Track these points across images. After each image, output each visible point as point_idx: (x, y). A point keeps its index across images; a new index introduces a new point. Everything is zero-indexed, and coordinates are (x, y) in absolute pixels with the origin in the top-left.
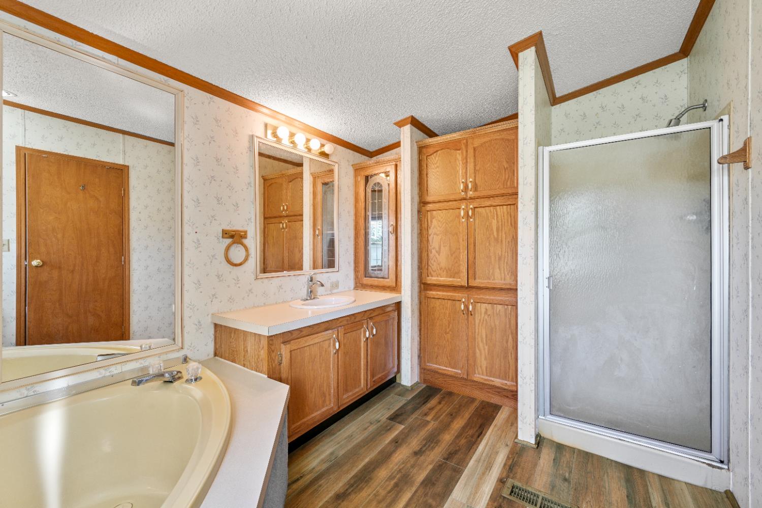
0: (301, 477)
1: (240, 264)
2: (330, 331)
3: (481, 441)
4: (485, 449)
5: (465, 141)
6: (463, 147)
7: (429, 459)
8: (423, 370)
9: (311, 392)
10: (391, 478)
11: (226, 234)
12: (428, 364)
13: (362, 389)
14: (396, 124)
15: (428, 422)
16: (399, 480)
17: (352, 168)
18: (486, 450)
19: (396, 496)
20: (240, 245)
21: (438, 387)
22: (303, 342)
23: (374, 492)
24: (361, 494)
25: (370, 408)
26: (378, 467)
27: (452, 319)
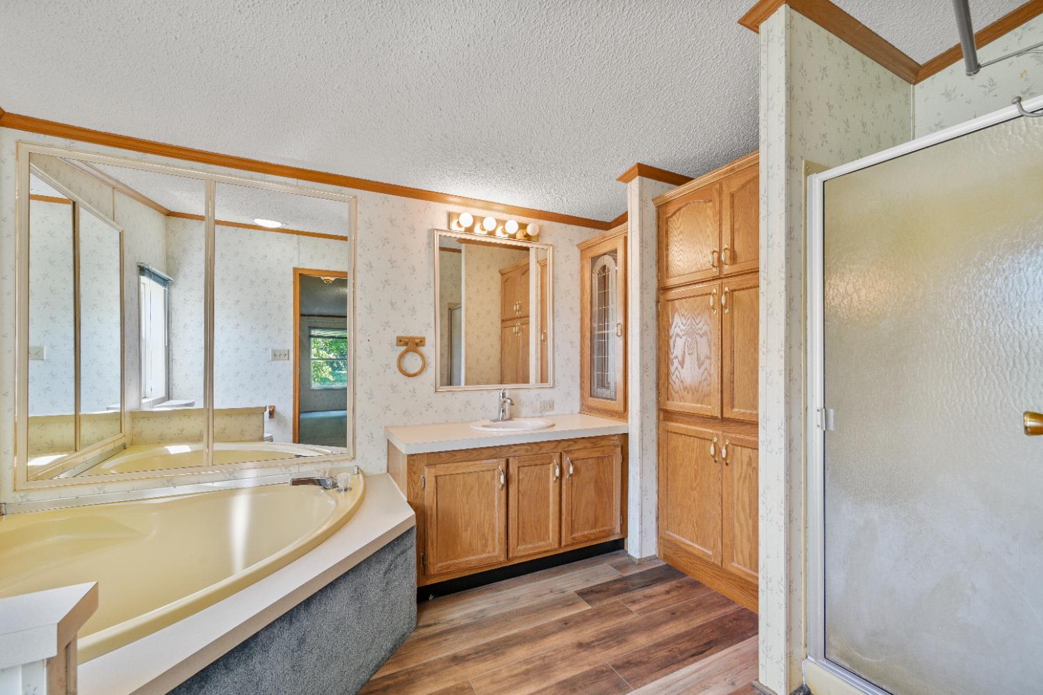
0: (435, 624)
1: (415, 375)
2: (495, 460)
3: (692, 663)
4: (688, 676)
5: (718, 186)
6: (715, 195)
7: (592, 659)
8: (663, 540)
9: (466, 530)
10: (526, 662)
11: (401, 341)
12: (667, 532)
13: (550, 544)
14: (620, 179)
15: (631, 612)
16: (534, 669)
17: (576, 248)
18: (689, 678)
19: (518, 684)
20: (416, 354)
21: (681, 570)
22: (452, 468)
23: (495, 670)
24: (480, 665)
25: (565, 573)
26: (521, 644)
27: (699, 467)
